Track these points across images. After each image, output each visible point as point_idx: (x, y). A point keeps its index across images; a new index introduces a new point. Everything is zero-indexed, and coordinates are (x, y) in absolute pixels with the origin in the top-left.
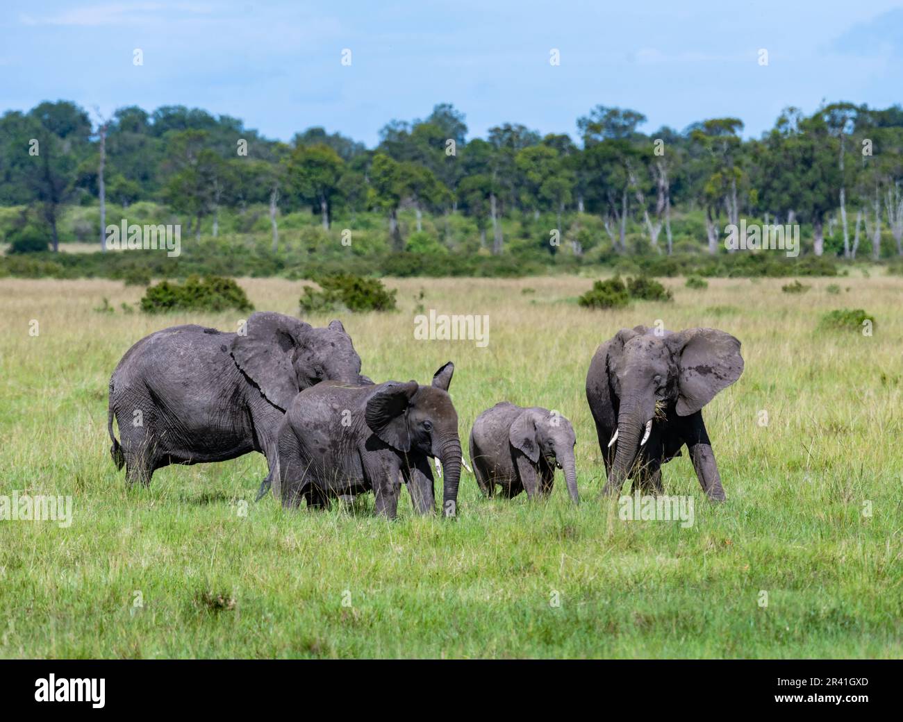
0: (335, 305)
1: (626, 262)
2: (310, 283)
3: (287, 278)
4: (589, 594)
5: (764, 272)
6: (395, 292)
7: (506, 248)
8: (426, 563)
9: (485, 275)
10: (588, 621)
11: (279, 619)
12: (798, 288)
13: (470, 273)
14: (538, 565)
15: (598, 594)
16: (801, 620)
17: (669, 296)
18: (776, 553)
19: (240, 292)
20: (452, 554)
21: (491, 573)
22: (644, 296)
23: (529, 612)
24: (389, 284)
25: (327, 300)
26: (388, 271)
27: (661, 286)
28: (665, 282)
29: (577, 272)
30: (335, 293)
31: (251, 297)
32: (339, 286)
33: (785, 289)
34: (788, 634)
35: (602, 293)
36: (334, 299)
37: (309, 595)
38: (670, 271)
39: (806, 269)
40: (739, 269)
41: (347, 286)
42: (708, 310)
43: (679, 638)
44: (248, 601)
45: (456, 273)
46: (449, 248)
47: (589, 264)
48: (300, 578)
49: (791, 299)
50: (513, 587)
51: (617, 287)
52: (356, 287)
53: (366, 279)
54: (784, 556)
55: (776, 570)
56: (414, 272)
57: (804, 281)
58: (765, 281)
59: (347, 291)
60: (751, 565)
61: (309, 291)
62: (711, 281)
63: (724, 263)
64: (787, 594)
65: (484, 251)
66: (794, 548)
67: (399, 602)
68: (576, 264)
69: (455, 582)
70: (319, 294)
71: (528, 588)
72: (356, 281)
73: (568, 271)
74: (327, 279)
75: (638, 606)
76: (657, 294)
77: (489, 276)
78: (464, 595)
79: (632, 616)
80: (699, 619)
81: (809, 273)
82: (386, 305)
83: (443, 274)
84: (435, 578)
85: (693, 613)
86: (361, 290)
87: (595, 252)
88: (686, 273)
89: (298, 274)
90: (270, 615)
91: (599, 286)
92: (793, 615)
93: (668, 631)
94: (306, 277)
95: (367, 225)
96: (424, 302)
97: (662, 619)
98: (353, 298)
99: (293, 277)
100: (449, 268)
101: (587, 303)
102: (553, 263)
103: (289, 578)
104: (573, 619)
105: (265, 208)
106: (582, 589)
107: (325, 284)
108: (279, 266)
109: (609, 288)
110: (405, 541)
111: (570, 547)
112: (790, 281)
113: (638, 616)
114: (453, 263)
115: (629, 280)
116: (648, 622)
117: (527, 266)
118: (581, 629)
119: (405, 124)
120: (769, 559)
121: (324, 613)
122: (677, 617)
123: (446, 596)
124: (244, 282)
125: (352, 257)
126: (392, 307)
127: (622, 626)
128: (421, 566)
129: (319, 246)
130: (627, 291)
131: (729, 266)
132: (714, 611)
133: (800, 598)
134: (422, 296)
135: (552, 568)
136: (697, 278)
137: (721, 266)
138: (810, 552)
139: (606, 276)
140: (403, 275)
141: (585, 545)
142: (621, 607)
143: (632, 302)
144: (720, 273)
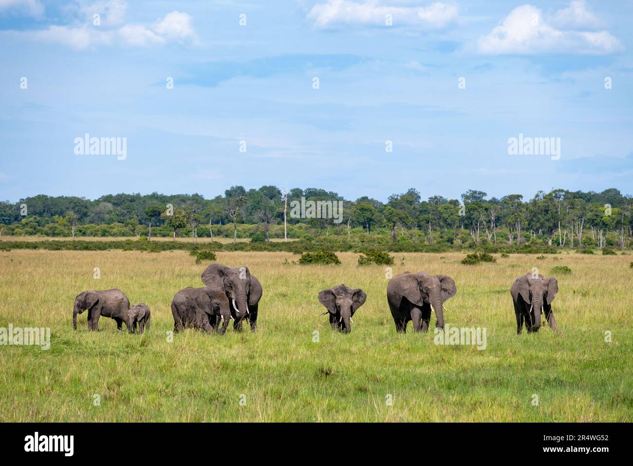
0: (371, 262)
1: (479, 248)
2: (362, 254)
3: (353, 252)
4: (464, 370)
5: (530, 252)
6: (394, 257)
7: (435, 242)
8: (404, 359)
9: (426, 252)
10: (464, 381)
11: (350, 379)
12: (543, 258)
13: (421, 251)
14: (446, 359)
15: (468, 371)
16: (544, 381)
17: (495, 260)
18: (534, 356)
19: (336, 257)
20: (414, 355)
21: (428, 362)
22: (486, 260)
23: (442, 377)
24: (392, 254)
25: (368, 261)
26: (391, 250)
27: (492, 257)
28: (494, 255)
29: (461, 251)
30: (371, 258)
31: (340, 259)
32: (373, 255)
33: (538, 258)
34: (538, 386)
35: (470, 259)
36: (371, 260)
37: (361, 370)
38: (496, 251)
39: (546, 251)
40: (521, 250)
41: (376, 255)
42: (509, 266)
43: (498, 388)
44: (338, 372)
45: (416, 251)
46: (414, 242)
47: (465, 248)
48: (358, 363)
49: (540, 262)
50: (437, 368)
51: (475, 257)
52: (379, 256)
53: (383, 252)
54: (537, 357)
55: (534, 363)
56: (400, 250)
57: (545, 255)
58: (530, 255)
59: (376, 257)
60: (525, 361)
61: (362, 257)
62: (511, 255)
63: (516, 248)
64: (539, 371)
65: (426, 243)
66: (541, 354)
67: (395, 373)
68: (460, 249)
69: (415, 365)
70: (365, 258)
71: (442, 368)
72: (379, 253)
73: (457, 250)
74: (368, 253)
75: (483, 375)
76: (490, 260)
77: (428, 252)
78: (418, 371)
79: (481, 379)
80: (506, 381)
81: (547, 252)
82: (390, 263)
83: (411, 251)
84: (408, 364)
85: (503, 379)
86: (381, 257)
87: (467, 244)
88: (501, 252)
89: (358, 250)
90: (346, 377)
91: (468, 256)
92: (540, 379)
93: (494, 385)
94: (360, 252)
95: (383, 233)
96: (404, 261)
97: (492, 381)
98: (378, 260)
99: (356, 252)
100: (414, 249)
101: (464, 262)
102: (452, 248)
103: (354, 364)
104: (459, 380)
105: (346, 226)
106: (462, 369)
107: (367, 255)
108: (350, 248)
109: (473, 257)
110: (397, 350)
111: (458, 353)
112: (540, 255)
113: (483, 379)
114: (415, 247)
115: (480, 254)
116: (487, 381)
117: (442, 249)
119: (398, 196)
120: (532, 358)
121: (366, 376)
122: (497, 380)
123: (412, 371)
124: (338, 254)
125: (378, 244)
126: (392, 263)
127: (477, 383)
128: (403, 359)
129: (365, 240)
130: (479, 258)
131: (517, 249)
132: (511, 378)
133: (543, 373)
134: (403, 259)
135: (451, 361)
136: (505, 254)
137: (514, 249)
138: (547, 356)
139: (471, 253)
140: (396, 251)
141: (464, 353)
142: (476, 376)
143: (481, 262)
144: (514, 252)
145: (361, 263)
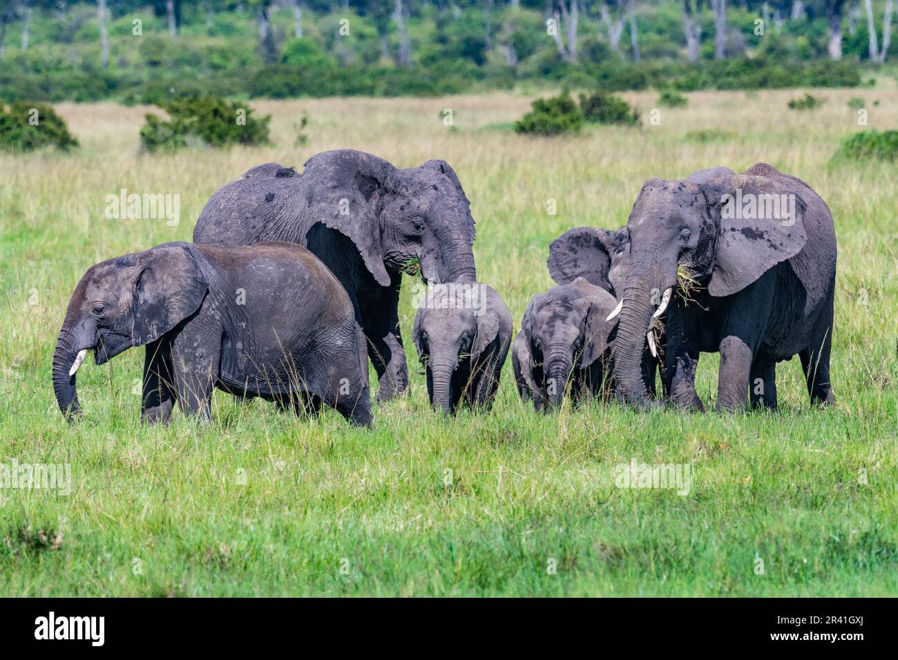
0: (188, 138)
1: (575, 75)
2: (153, 110)
3: (121, 103)
4: (537, 519)
5: (763, 84)
6: (268, 119)
7: (416, 56)
8: (317, 483)
9: (387, 94)
10: (537, 556)
11: (121, 561)
12: (810, 103)
13: (369, 91)
14: (468, 482)
15: (549, 519)
16: (822, 549)
17: (636, 117)
18: (787, 460)
19: (60, 124)
20: (353, 469)
21: (405, 492)
22: (602, 118)
23: (457, 544)
24: (261, 108)
25: (176, 132)
26: (257, 92)
27: (624, 105)
28: (629, 98)
29: (510, 87)
30: (187, 121)
31: (74, 128)
32: (192, 113)
33: (792, 105)
34: (805, 568)
35: (545, 116)
36: (185, 130)
37: (161, 528)
38: (637, 84)
39: (820, 78)
40: (731, 79)
41: (203, 111)
42: (689, 136)
43: (659, 577)
44: (79, 537)
45: (349, 92)
46: (340, 58)
47: (527, 76)
48: (148, 504)
49: (798, 119)
50: (435, 512)
51: (565, 107)
52: (216, 112)
53: (228, 101)
54: (797, 464)
55: (789, 481)
56: (293, 91)
57: (817, 93)
58: (763, 94)
59: (203, 118)
60: (755, 476)
61: (152, 120)
62: (692, 97)
63: (711, 73)
64: (803, 514)
65: (386, 62)
66: (811, 452)
67: (283, 534)
68: (508, 79)
69: (357, 506)
70: (165, 124)
71: (454, 514)
72: (215, 105)
73: (499, 86)
74: (175, 104)
75: (604, 534)
76: (621, 116)
77: (396, 95)
78: (371, 523)
79: (595, 549)
80: (685, 551)
81: (824, 84)
82: (256, 137)
83: (332, 93)
84: (330, 501)
85: (677, 543)
86: (222, 117)
87: (534, 62)
88: (659, 86)
89: (138, 97)
90: (108, 556)
91: (541, 107)
92: (812, 542)
93: (644, 567)
94: (148, 101)
95: (227, 29)
96: (306, 131)
97: (635, 550)
98: (211, 128)
99: (130, 101)
100: (339, 85)
101: (526, 128)
102: (480, 76)
103: (134, 507)
104: (517, 553)
105: (91, 9)
106: (528, 513)
107: (173, 110)
108: (110, 87)
109: (555, 110)
110: (288, 453)
111: (510, 457)
112: (799, 94)
113: (604, 547)
114: (344, 78)
115: (582, 97)
116: (617, 555)
117: (443, 82)
118: (527, 567)
120: (776, 462)
121: (181, 550)
122: (656, 548)
123: (345, 526)
124: (62, 109)
125: (210, 72)
126: (264, 140)
127: (583, 561)
128: (310, 486)
129: (164, 57)
130: (579, 111)
131: (716, 76)
132: (706, 539)
133: (821, 520)
134: (304, 122)
135: (486, 487)
136: (674, 93)
137: (704, 76)
138: (833, 457)
139: (550, 93)
140: (278, 95)
141: (530, 453)
142: (580, 537)
143: (587, 127)
144: (704, 86)
145: (150, 142)
